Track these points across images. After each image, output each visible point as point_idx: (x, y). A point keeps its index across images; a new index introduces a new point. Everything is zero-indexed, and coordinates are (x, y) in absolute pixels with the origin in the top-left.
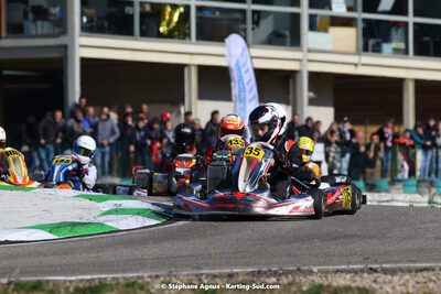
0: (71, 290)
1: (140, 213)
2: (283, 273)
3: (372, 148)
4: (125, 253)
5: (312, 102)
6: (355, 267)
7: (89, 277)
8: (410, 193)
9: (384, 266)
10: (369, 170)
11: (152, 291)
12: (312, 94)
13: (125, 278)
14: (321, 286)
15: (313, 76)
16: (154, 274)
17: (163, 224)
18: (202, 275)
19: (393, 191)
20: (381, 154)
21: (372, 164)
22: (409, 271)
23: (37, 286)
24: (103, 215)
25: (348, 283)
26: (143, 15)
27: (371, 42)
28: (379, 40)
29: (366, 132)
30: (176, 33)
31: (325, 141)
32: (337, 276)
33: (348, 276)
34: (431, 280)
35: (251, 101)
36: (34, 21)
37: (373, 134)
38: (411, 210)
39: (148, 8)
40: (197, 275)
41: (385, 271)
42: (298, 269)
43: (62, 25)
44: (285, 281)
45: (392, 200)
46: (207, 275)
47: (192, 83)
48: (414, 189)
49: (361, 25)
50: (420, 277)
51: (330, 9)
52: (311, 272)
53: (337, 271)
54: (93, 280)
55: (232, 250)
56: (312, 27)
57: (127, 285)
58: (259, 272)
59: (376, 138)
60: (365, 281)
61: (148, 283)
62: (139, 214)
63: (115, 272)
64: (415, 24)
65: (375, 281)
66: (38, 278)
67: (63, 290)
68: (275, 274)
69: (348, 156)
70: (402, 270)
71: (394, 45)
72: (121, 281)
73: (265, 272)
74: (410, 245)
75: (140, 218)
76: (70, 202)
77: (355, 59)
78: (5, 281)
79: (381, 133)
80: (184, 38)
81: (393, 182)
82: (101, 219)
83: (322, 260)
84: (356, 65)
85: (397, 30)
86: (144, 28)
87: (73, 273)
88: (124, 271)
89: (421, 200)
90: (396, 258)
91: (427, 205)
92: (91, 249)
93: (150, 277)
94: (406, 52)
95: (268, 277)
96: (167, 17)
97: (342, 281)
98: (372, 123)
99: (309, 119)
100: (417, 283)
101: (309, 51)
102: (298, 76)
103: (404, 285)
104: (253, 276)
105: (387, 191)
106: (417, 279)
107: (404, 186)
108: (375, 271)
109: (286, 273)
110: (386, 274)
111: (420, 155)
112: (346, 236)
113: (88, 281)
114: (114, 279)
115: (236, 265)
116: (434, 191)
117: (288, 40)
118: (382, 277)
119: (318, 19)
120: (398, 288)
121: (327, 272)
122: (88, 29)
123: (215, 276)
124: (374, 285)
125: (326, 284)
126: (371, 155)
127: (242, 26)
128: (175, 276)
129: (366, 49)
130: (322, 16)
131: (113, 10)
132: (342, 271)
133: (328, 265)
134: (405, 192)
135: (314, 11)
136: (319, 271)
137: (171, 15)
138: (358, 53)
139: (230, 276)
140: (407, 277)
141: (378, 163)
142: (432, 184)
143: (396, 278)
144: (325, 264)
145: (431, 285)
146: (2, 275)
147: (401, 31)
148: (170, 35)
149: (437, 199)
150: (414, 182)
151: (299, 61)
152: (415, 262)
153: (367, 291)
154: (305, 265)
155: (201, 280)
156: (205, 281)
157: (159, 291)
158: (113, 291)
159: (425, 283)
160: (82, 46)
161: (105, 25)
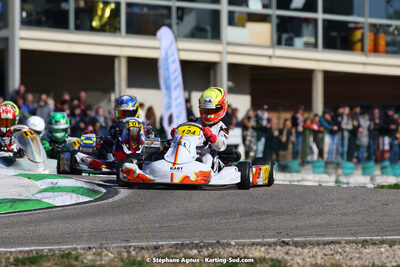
0: (11, 260)
1: (74, 190)
2: (204, 246)
3: (285, 133)
4: (60, 227)
5: (231, 91)
6: (269, 240)
7: (27, 249)
8: (319, 173)
9: (295, 239)
10: (282, 153)
11: (85, 261)
12: (230, 84)
13: (60, 250)
15: (232, 67)
16: (87, 246)
17: (96, 200)
18: (130, 247)
19: (303, 171)
20: (293, 138)
21: (284, 147)
22: (318, 244)
24: (40, 192)
25: (263, 255)
26: (78, 11)
27: (284, 37)
28: (292, 35)
29: (279, 118)
30: (107, 27)
31: (243, 126)
32: (253, 248)
33: (263, 249)
34: (337, 252)
35: (176, 88)
37: (286, 120)
38: (318, 190)
39: (82, 4)
40: (126, 248)
41: (296, 244)
42: (218, 242)
43: (3, 20)
44: (205, 253)
45: (303, 180)
46: (135, 248)
47: (121, 72)
48: (322, 170)
49: (275, 21)
50: (328, 250)
51: (247, 6)
52: (229, 245)
53: (253, 244)
54: (31, 251)
55: (158, 225)
56: (231, 22)
57: (62, 256)
58: (182, 244)
59: (289, 123)
60: (278, 253)
61: (81, 255)
62: (73, 192)
63: (52, 244)
64: (324, 21)
65: (287, 253)
67: (3, 260)
68: (196, 246)
69: (263, 140)
70: (311, 243)
71: (305, 39)
72: (57, 252)
73: (188, 245)
74: (318, 220)
75: (74, 195)
76: (11, 180)
77: (269, 52)
80: (118, 34)
81: (304, 163)
82: (39, 196)
83: (239, 234)
84: (270, 57)
85: (308, 25)
86: (78, 22)
87: (13, 244)
88: (59, 243)
89: (328, 180)
90: (306, 232)
91: (333, 184)
92: (29, 223)
93: (83, 249)
94: (315, 45)
95: (191, 249)
96: (99, 13)
97: (258, 252)
98: (285, 109)
100: (325, 255)
101: (229, 44)
102: (218, 67)
103: (313, 256)
104: (177, 248)
105: (298, 172)
106: (324, 252)
107: (314, 167)
109: (207, 246)
110: (296, 247)
111: (327, 139)
112: (260, 212)
113: (27, 251)
114: (50, 250)
115: (162, 238)
116: (340, 171)
117: (210, 34)
118: (293, 250)
119: (236, 15)
120: (308, 260)
121: (244, 245)
122: (27, 23)
123: (142, 248)
124: (286, 257)
125: (243, 255)
126: (284, 139)
127: (167, 21)
128: (106, 248)
129: (279, 43)
130: (240, 13)
131: (51, 6)
132: (257, 244)
133: (245, 238)
134: (314, 172)
135: (233, 8)
136: (237, 244)
137: (103, 10)
138: (272, 46)
139: (156, 248)
140: (316, 249)
141: (290, 146)
142: (338, 166)
143: (306, 251)
144: (242, 237)
145: (338, 257)
147: (311, 27)
148: (102, 29)
149: (343, 179)
150: (322, 163)
151: (219, 53)
152: (323, 236)
153: (280, 262)
154: (224, 239)
155: (129, 252)
156: (133, 253)
157: (91, 261)
158: (49, 261)
159: (332, 255)
160: (22, 39)
161: (43, 19)
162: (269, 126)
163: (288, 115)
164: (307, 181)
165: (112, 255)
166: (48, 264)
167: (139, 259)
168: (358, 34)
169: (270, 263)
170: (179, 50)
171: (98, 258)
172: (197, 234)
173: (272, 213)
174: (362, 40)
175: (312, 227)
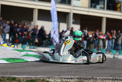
5: (74, 23)
12: (74, 21)
15: (75, 15)
27: (93, 5)
28: (95, 4)
35: (56, 21)
77: (88, 10)
81: (98, 50)
84: (88, 12)
94: (104, 8)
101: (74, 6)
102: (70, 14)
111: (107, 42)
117: (67, 2)
129: (91, 7)
138: (89, 8)
147: (103, 2)
151: (70, 9)
163: (93, 32)
168: (119, 5)
170: (57, 8)
174: (120, 7)
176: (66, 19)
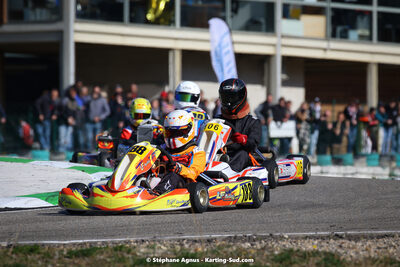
0: (65, 253)
2: (257, 239)
3: (339, 126)
5: (285, 83)
6: (322, 233)
7: (81, 241)
8: (373, 166)
9: (349, 232)
10: (336, 146)
11: (138, 254)
12: (285, 77)
13: (113, 243)
14: (291, 251)
15: (289, 62)
16: (140, 239)
18: (184, 239)
19: (357, 164)
20: (347, 131)
21: (338, 140)
22: (372, 237)
23: (33, 249)
25: (316, 248)
26: (132, 5)
27: (339, 29)
28: (346, 27)
29: (333, 111)
30: (162, 20)
31: (297, 118)
32: (306, 241)
33: (316, 242)
34: (391, 246)
36: (34, 8)
37: (340, 113)
38: (372, 183)
40: (179, 241)
41: (350, 238)
42: (271, 235)
43: (58, 13)
44: (258, 246)
45: (357, 173)
46: (188, 240)
47: (176, 65)
48: (376, 163)
49: (329, 13)
50: (381, 243)
52: (282, 238)
53: (306, 237)
54: (85, 243)
56: (286, 15)
57: (116, 249)
58: (235, 237)
59: (342, 117)
60: (332, 246)
61: (135, 247)
63: (105, 236)
64: (379, 13)
65: (341, 246)
66: (35, 242)
67: (57, 253)
68: (249, 239)
69: (316, 133)
70: (365, 237)
71: (360, 32)
72: (110, 244)
73: (241, 238)
74: (372, 214)
76: (65, 173)
77: (324, 44)
78: (5, 244)
79: (346, 112)
80: (169, 25)
83: (292, 226)
84: (325, 50)
85: (362, 18)
86: (133, 15)
87: (66, 237)
88: (113, 236)
89: (382, 173)
90: (359, 225)
91: (387, 177)
93: (137, 242)
94: (370, 38)
95: (244, 242)
96: (154, 5)
97: (310, 246)
98: (339, 102)
99: (282, 99)
100: (379, 248)
101: (283, 36)
102: (273, 59)
103: (367, 250)
104: (230, 241)
105: (352, 165)
106: (378, 245)
107: (368, 160)
108: (341, 237)
109: (260, 239)
110: (350, 240)
111: (382, 133)
112: (313, 205)
113: (81, 244)
114: (103, 243)
115: (215, 232)
116: (394, 164)
117: (264, 27)
118: (346, 243)
119: (291, 9)
120: (361, 253)
121: (297, 238)
122: (82, 16)
123: (196, 241)
124: (339, 250)
125: (295, 249)
126: (338, 132)
127: (222, 14)
128: (159, 241)
129: (334, 35)
130: (295, 6)
132: (310, 237)
133: (298, 231)
134: (368, 165)
135: (288, 1)
136: (290, 237)
137: (158, 3)
138: (326, 39)
139: (209, 241)
140: (369, 243)
141: (345, 139)
142: (392, 158)
143: (360, 244)
144: (295, 231)
145: (391, 250)
146: (2, 239)
147: (366, 19)
148: (156, 22)
149: (397, 172)
150: (376, 156)
151: (274, 45)
152: (377, 229)
153: (333, 255)
154: (277, 232)
155: (182, 245)
156: (187, 246)
157: (144, 254)
158: (102, 253)
159: (386, 248)
160: (76, 31)
161: (98, 11)
162: (323, 119)
163: (341, 108)
164: (361, 173)
165: (165, 248)
166: (102, 257)
167: (192, 251)
169: (323, 257)
170: (233, 43)
171: (151, 251)
172: (251, 227)
173: (326, 206)
175: (366, 220)
176: (263, 74)
